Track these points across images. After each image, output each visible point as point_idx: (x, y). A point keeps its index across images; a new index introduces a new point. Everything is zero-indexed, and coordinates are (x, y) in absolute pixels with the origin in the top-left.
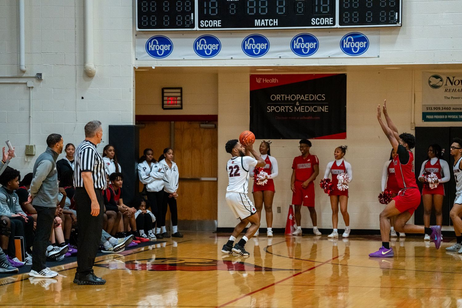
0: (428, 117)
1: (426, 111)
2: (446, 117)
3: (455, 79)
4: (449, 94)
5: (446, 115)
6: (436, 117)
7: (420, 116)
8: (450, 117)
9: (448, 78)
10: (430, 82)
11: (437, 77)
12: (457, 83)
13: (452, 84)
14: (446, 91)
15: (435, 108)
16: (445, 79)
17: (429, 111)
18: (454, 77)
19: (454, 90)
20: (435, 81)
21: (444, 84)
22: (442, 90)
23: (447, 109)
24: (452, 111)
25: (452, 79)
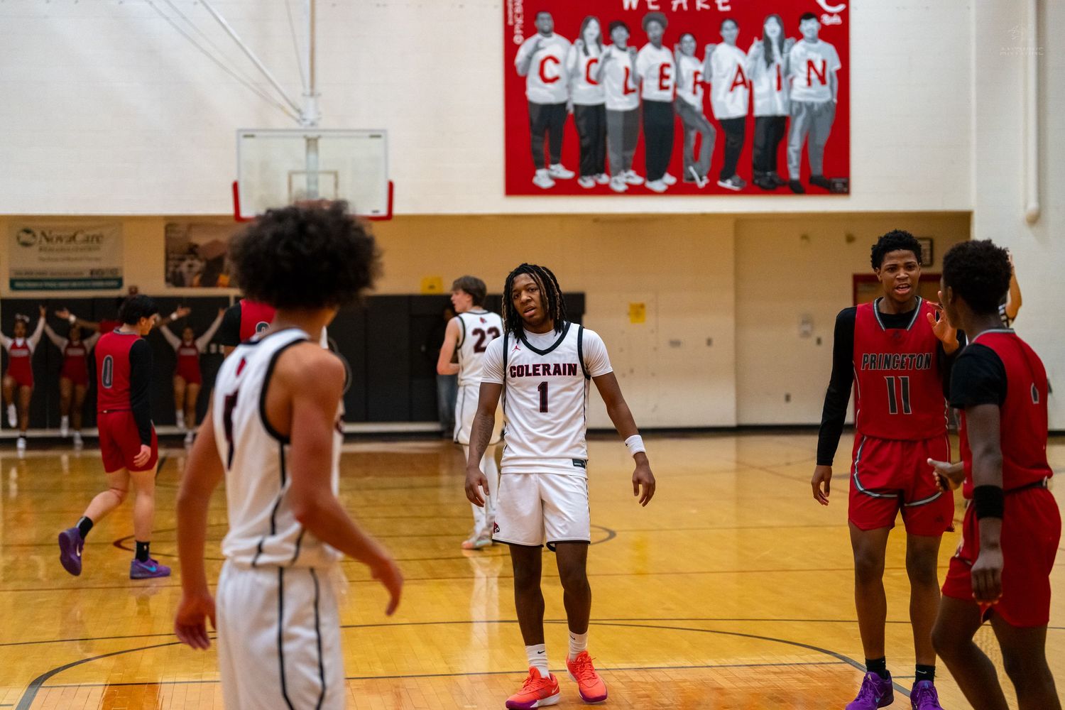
0: (18, 285)
1: (14, 276)
2: (41, 285)
3: (53, 234)
4: (44, 255)
5: (41, 282)
6: (29, 285)
7: (7, 284)
8: (47, 284)
9: (43, 234)
10: (18, 238)
11: (27, 231)
12: (55, 239)
13: (48, 240)
14: (41, 249)
15: (27, 273)
16: (38, 234)
17: (19, 277)
18: (50, 232)
19: (51, 250)
20: (25, 237)
21: (38, 241)
22: (36, 248)
23: (43, 273)
24: (49, 276)
25: (47, 234)
